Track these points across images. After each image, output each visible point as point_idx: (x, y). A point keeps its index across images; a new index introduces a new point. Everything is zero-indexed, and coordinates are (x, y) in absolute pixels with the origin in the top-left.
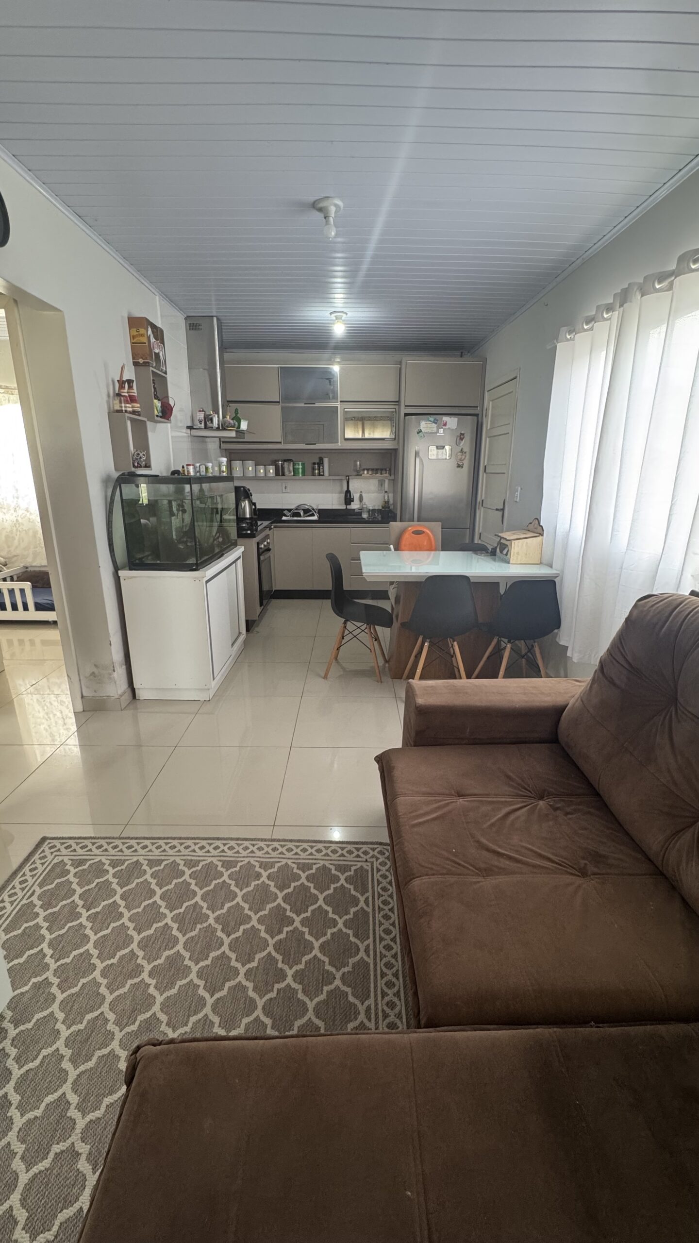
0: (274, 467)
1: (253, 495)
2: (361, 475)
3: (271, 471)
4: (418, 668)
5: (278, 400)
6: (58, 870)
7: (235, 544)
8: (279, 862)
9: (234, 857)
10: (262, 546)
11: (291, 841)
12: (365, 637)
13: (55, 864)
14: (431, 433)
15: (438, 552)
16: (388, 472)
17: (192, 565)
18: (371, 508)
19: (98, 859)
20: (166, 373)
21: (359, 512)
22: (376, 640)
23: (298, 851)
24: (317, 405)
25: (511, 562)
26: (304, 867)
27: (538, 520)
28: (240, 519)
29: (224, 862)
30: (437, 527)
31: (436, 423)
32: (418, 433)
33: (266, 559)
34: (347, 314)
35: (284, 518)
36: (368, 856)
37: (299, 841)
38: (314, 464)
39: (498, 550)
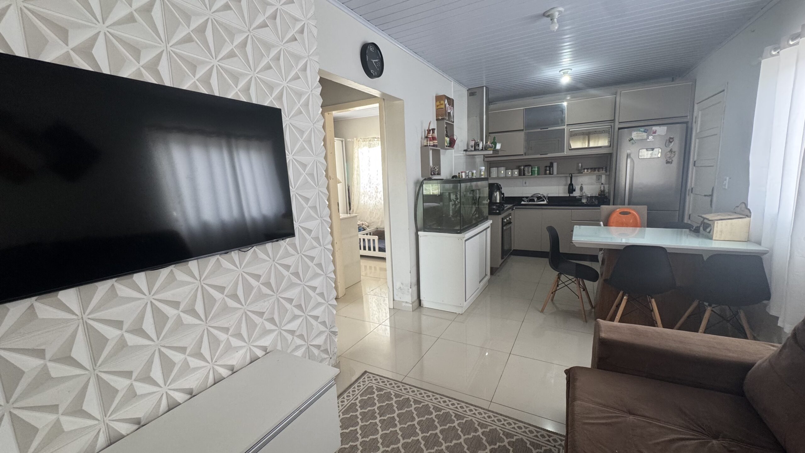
0: (518, 170)
1: (503, 188)
2: (582, 173)
3: (516, 173)
4: (617, 315)
5: (523, 129)
6: (369, 390)
7: (486, 219)
8: (491, 426)
9: (463, 413)
10: (505, 220)
11: (501, 415)
12: (574, 286)
13: (369, 387)
14: (641, 140)
15: (643, 228)
16: (604, 170)
17: (458, 230)
18: (589, 196)
19: (389, 390)
20: (453, 122)
21: (579, 198)
22: (584, 290)
23: (505, 423)
24: (550, 129)
25: (714, 238)
26: (508, 435)
27: (746, 205)
28: (492, 203)
29: (456, 415)
30: (644, 209)
31: (646, 132)
32: (629, 141)
33: (507, 229)
34: (571, 69)
35: (523, 203)
36: (556, 444)
37: (506, 417)
38: (546, 167)
39: (701, 228)
